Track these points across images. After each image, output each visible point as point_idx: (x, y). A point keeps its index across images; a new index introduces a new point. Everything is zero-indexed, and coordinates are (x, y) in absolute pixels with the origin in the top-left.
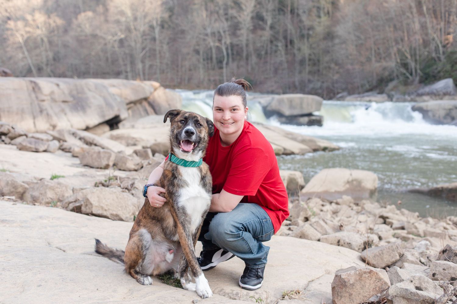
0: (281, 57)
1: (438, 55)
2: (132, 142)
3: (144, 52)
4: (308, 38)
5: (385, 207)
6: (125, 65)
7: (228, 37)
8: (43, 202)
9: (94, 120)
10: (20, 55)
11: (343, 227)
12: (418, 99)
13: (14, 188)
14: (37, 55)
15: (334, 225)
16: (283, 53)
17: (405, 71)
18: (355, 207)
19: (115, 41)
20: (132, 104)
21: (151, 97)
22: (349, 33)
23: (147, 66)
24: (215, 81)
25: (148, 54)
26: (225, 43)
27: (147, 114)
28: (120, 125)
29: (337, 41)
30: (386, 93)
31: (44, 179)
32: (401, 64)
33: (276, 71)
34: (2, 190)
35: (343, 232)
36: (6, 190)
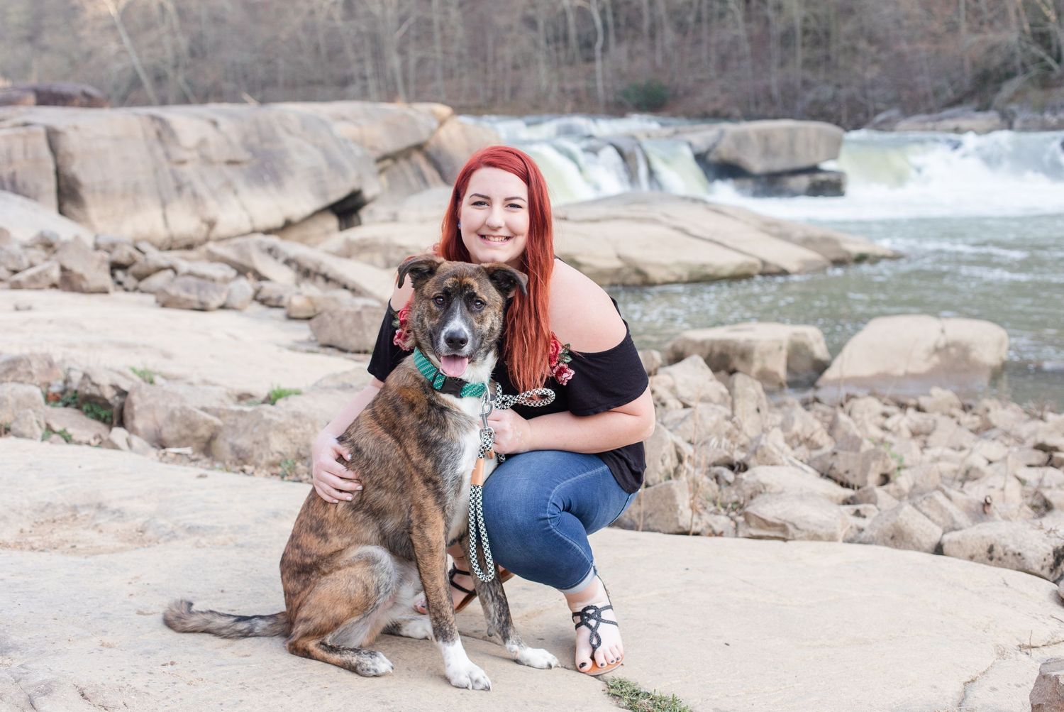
0: (736, 27)
3: (404, 27)
5: (1042, 418)
6: (361, 61)
8: (263, 462)
9: (301, 202)
10: (113, 47)
11: (992, 507)
13: (187, 427)
14: (151, 45)
15: (969, 501)
16: (740, 16)
17: (1042, 53)
18: (966, 418)
20: (387, 161)
21: (433, 142)
23: (412, 62)
24: (575, 91)
25: (413, 33)
27: (425, 181)
28: (364, 214)
30: (996, 109)
31: (251, 396)
32: (1034, 35)
33: (723, 63)
34: (160, 431)
35: (994, 520)
36: (169, 432)
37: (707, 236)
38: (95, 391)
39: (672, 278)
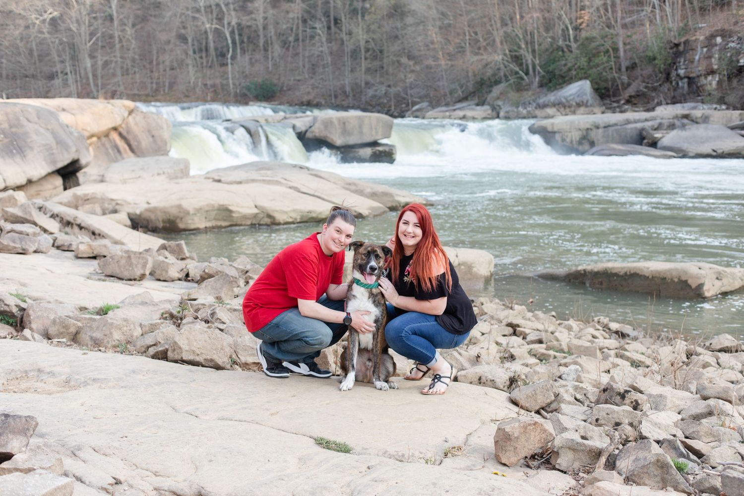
0: (321, 46)
1: (567, 43)
2: (111, 207)
3: (94, 40)
4: (363, 16)
5: (511, 308)
6: (62, 62)
7: (233, 13)
11: (481, 358)
12: (538, 112)
13: (64, 327)
15: (470, 356)
16: (324, 38)
17: (517, 69)
19: (44, 21)
20: (94, 138)
21: (124, 126)
22: (429, 7)
23: (100, 63)
24: (213, 86)
25: (100, 43)
26: (229, 24)
27: (120, 152)
28: (80, 175)
29: (409, 20)
30: (489, 104)
31: (86, 309)
32: (512, 57)
33: (313, 68)
34: (47, 330)
35: (482, 365)
36: (52, 331)
37: (312, 193)
38: (6, 308)
39: (291, 220)
